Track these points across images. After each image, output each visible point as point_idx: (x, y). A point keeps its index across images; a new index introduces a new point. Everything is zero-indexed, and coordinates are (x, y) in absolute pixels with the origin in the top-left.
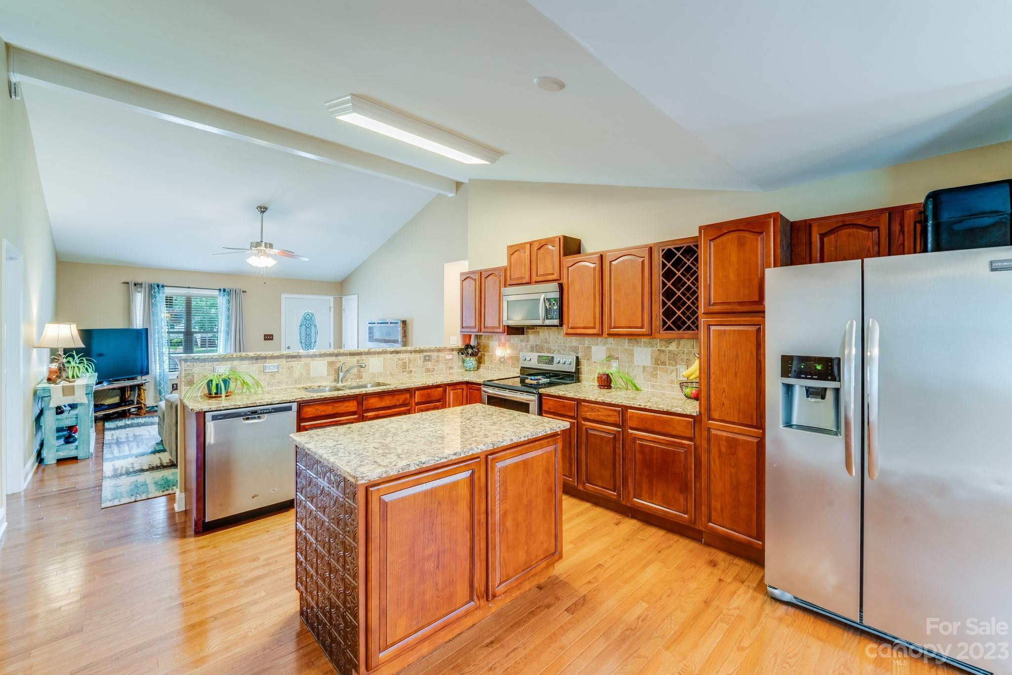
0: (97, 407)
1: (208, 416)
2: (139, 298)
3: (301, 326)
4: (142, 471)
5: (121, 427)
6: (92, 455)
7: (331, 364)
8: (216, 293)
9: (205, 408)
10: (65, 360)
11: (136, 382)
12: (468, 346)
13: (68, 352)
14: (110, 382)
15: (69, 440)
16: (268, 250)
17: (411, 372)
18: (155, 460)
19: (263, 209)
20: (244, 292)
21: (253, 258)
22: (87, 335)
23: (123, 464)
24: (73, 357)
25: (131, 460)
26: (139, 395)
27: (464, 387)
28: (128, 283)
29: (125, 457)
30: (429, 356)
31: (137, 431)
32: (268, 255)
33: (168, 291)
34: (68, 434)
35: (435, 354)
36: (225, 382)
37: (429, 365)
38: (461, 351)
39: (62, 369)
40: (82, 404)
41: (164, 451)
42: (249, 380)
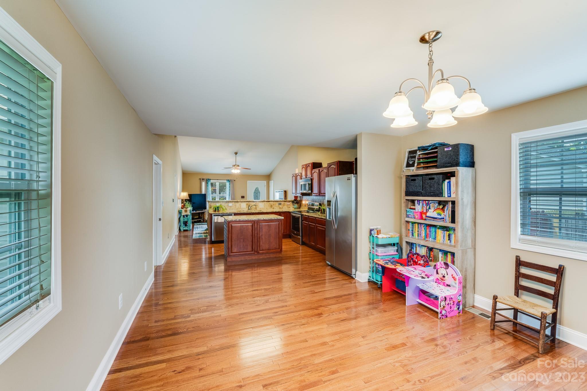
0: (193, 219)
1: (213, 215)
2: (204, 184)
3: (254, 193)
4: (202, 233)
5: (198, 225)
6: (191, 230)
7: (247, 204)
8: (226, 181)
9: (212, 213)
10: (185, 203)
11: (203, 211)
12: (295, 200)
13: (186, 200)
14: (196, 211)
15: (186, 225)
16: (238, 167)
17: (274, 208)
18: (205, 232)
19: (236, 153)
20: (234, 180)
21: (233, 170)
22: (190, 196)
23: (197, 232)
24: (186, 202)
25: (200, 231)
26: (204, 216)
27: (288, 213)
28: (200, 179)
29: (198, 231)
30: (280, 203)
31: (202, 226)
32: (238, 169)
33: (212, 181)
34: (186, 223)
35: (283, 202)
36: (218, 207)
37: (281, 206)
38: (293, 202)
39: (184, 205)
40: (189, 215)
41: (208, 230)
42: (224, 208)
